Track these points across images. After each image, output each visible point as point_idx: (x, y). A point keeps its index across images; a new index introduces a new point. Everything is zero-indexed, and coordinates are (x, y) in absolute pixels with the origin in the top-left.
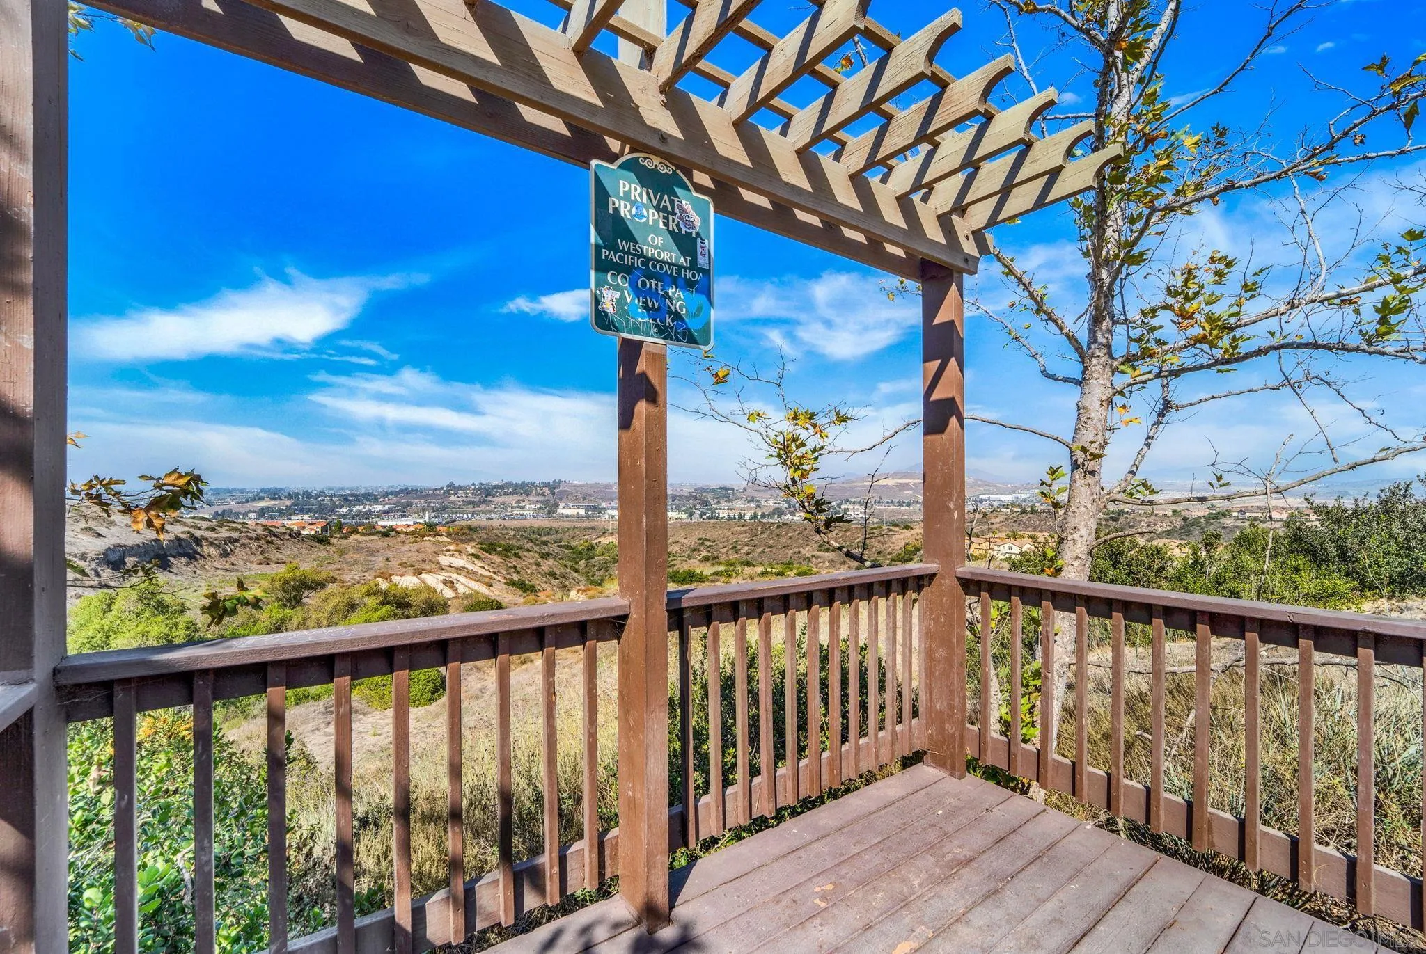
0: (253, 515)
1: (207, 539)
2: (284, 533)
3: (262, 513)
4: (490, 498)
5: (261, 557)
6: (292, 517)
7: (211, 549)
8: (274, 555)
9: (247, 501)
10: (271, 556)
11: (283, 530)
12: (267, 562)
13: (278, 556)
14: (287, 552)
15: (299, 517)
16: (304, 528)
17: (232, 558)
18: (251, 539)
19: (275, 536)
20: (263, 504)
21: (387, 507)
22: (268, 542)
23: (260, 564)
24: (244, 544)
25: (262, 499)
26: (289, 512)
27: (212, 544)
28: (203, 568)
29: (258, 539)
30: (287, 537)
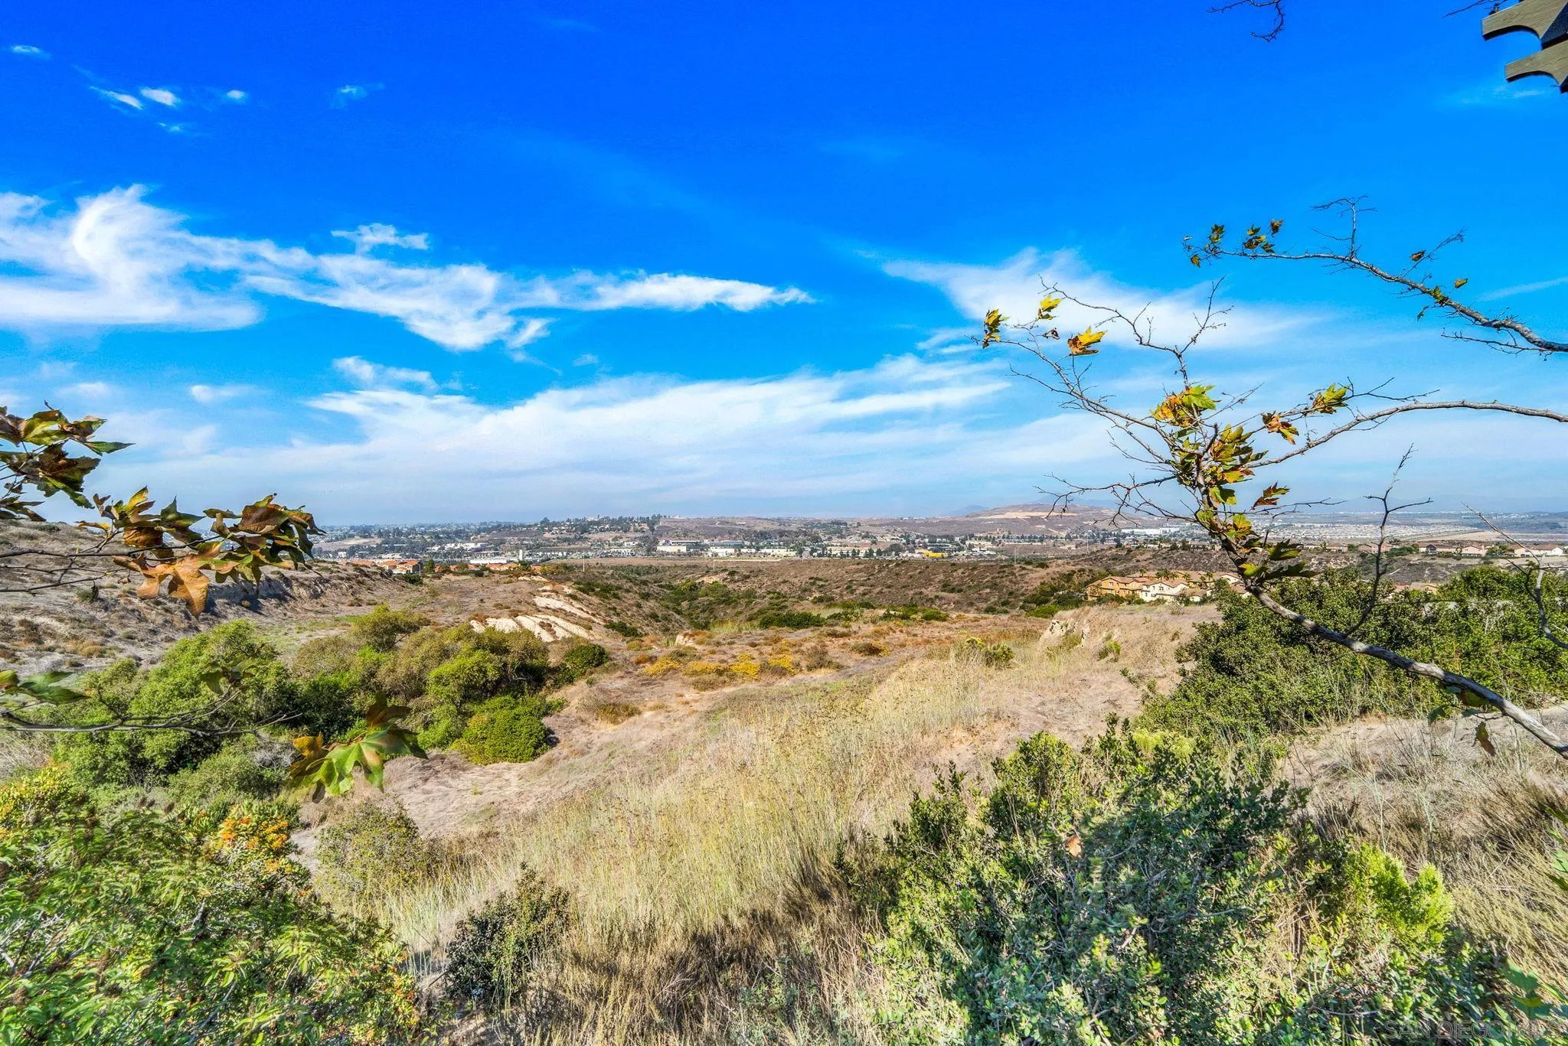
0: (343, 554)
1: (297, 580)
2: (375, 573)
3: (352, 552)
4: (586, 535)
5: (352, 598)
6: (383, 556)
7: (302, 591)
8: (365, 596)
9: (337, 539)
10: (362, 597)
11: (374, 569)
12: (358, 603)
13: (370, 597)
14: (378, 593)
15: (389, 556)
16: (395, 567)
17: (323, 600)
18: (342, 579)
19: (366, 576)
20: (352, 542)
21: (479, 545)
22: (359, 583)
23: (352, 605)
24: (335, 585)
25: (352, 536)
26: (380, 550)
27: (302, 585)
28: (293, 610)
29: (348, 579)
30: (379, 577)
